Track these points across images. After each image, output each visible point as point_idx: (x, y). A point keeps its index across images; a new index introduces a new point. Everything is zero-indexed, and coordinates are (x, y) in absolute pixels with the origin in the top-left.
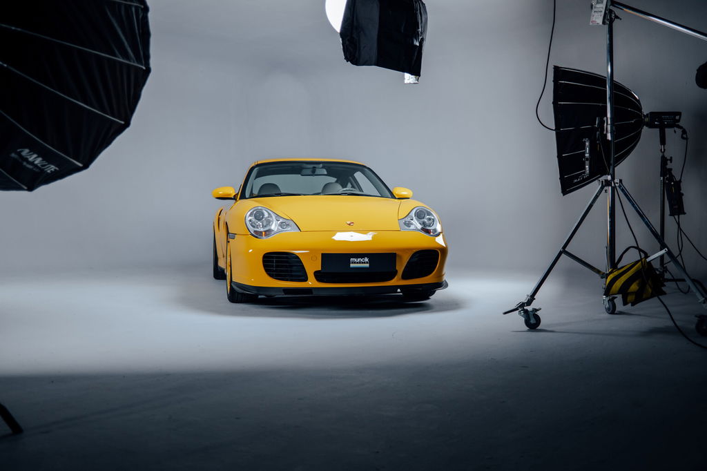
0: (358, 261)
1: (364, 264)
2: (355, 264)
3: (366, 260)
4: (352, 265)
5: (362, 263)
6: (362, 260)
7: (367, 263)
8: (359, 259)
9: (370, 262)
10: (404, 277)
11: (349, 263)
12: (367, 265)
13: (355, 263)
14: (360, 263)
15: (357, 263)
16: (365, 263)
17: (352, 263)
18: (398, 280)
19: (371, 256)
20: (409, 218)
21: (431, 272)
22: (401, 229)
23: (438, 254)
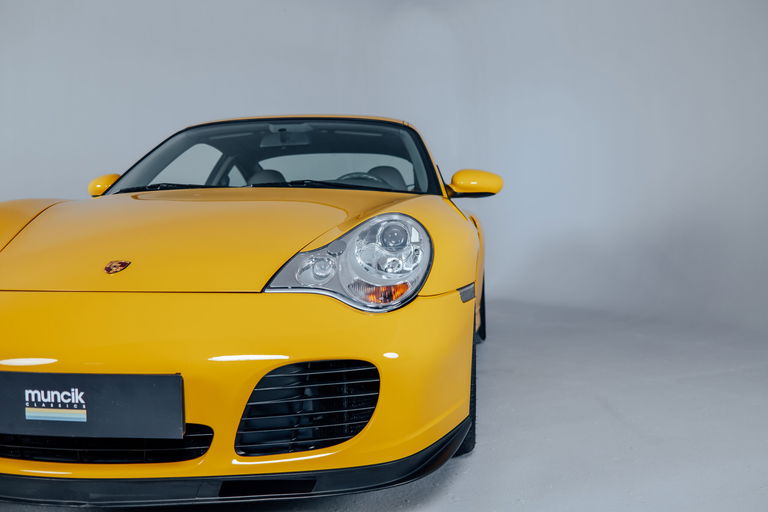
0: (50, 398)
1: (69, 411)
2: (42, 410)
3: (77, 396)
4: (31, 413)
5: (64, 406)
6: (61, 397)
7: (80, 406)
8: (51, 395)
9: (90, 404)
10: (246, 445)
11: (21, 405)
12: (80, 415)
13: (39, 405)
14: (56, 405)
15: (48, 405)
16: (71, 406)
17: (31, 405)
18: (223, 461)
19: (91, 384)
20: (336, 248)
21: (355, 430)
22: (267, 286)
23: (375, 373)
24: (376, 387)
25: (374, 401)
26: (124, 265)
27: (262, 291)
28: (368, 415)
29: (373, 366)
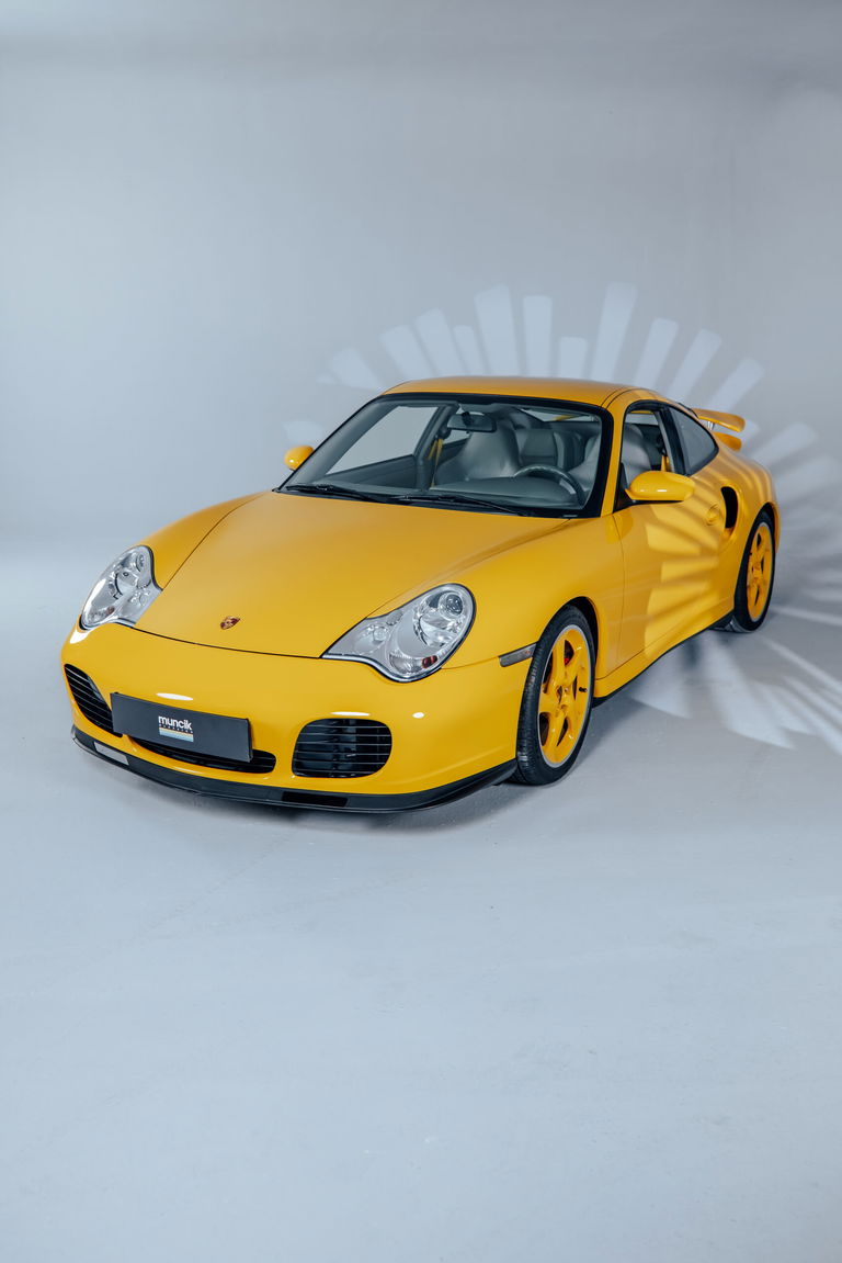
0: (172, 724)
1: (182, 733)
3: (187, 725)
4: (163, 731)
5: (180, 730)
6: (178, 724)
7: (189, 732)
8: (173, 721)
9: (195, 731)
10: (299, 767)
11: (156, 725)
12: (190, 738)
13: (167, 727)
14: (176, 729)
15: (171, 728)
16: (184, 731)
17: (162, 726)
18: (283, 777)
19: (197, 718)
20: (393, 617)
21: (376, 769)
22: (326, 652)
23: (386, 730)
24: (389, 740)
25: (389, 750)
26: (235, 621)
27: (321, 657)
28: (385, 759)
29: (383, 725)
